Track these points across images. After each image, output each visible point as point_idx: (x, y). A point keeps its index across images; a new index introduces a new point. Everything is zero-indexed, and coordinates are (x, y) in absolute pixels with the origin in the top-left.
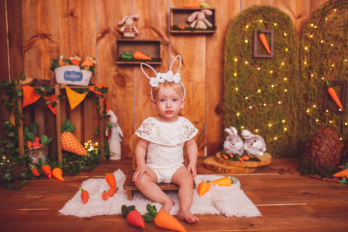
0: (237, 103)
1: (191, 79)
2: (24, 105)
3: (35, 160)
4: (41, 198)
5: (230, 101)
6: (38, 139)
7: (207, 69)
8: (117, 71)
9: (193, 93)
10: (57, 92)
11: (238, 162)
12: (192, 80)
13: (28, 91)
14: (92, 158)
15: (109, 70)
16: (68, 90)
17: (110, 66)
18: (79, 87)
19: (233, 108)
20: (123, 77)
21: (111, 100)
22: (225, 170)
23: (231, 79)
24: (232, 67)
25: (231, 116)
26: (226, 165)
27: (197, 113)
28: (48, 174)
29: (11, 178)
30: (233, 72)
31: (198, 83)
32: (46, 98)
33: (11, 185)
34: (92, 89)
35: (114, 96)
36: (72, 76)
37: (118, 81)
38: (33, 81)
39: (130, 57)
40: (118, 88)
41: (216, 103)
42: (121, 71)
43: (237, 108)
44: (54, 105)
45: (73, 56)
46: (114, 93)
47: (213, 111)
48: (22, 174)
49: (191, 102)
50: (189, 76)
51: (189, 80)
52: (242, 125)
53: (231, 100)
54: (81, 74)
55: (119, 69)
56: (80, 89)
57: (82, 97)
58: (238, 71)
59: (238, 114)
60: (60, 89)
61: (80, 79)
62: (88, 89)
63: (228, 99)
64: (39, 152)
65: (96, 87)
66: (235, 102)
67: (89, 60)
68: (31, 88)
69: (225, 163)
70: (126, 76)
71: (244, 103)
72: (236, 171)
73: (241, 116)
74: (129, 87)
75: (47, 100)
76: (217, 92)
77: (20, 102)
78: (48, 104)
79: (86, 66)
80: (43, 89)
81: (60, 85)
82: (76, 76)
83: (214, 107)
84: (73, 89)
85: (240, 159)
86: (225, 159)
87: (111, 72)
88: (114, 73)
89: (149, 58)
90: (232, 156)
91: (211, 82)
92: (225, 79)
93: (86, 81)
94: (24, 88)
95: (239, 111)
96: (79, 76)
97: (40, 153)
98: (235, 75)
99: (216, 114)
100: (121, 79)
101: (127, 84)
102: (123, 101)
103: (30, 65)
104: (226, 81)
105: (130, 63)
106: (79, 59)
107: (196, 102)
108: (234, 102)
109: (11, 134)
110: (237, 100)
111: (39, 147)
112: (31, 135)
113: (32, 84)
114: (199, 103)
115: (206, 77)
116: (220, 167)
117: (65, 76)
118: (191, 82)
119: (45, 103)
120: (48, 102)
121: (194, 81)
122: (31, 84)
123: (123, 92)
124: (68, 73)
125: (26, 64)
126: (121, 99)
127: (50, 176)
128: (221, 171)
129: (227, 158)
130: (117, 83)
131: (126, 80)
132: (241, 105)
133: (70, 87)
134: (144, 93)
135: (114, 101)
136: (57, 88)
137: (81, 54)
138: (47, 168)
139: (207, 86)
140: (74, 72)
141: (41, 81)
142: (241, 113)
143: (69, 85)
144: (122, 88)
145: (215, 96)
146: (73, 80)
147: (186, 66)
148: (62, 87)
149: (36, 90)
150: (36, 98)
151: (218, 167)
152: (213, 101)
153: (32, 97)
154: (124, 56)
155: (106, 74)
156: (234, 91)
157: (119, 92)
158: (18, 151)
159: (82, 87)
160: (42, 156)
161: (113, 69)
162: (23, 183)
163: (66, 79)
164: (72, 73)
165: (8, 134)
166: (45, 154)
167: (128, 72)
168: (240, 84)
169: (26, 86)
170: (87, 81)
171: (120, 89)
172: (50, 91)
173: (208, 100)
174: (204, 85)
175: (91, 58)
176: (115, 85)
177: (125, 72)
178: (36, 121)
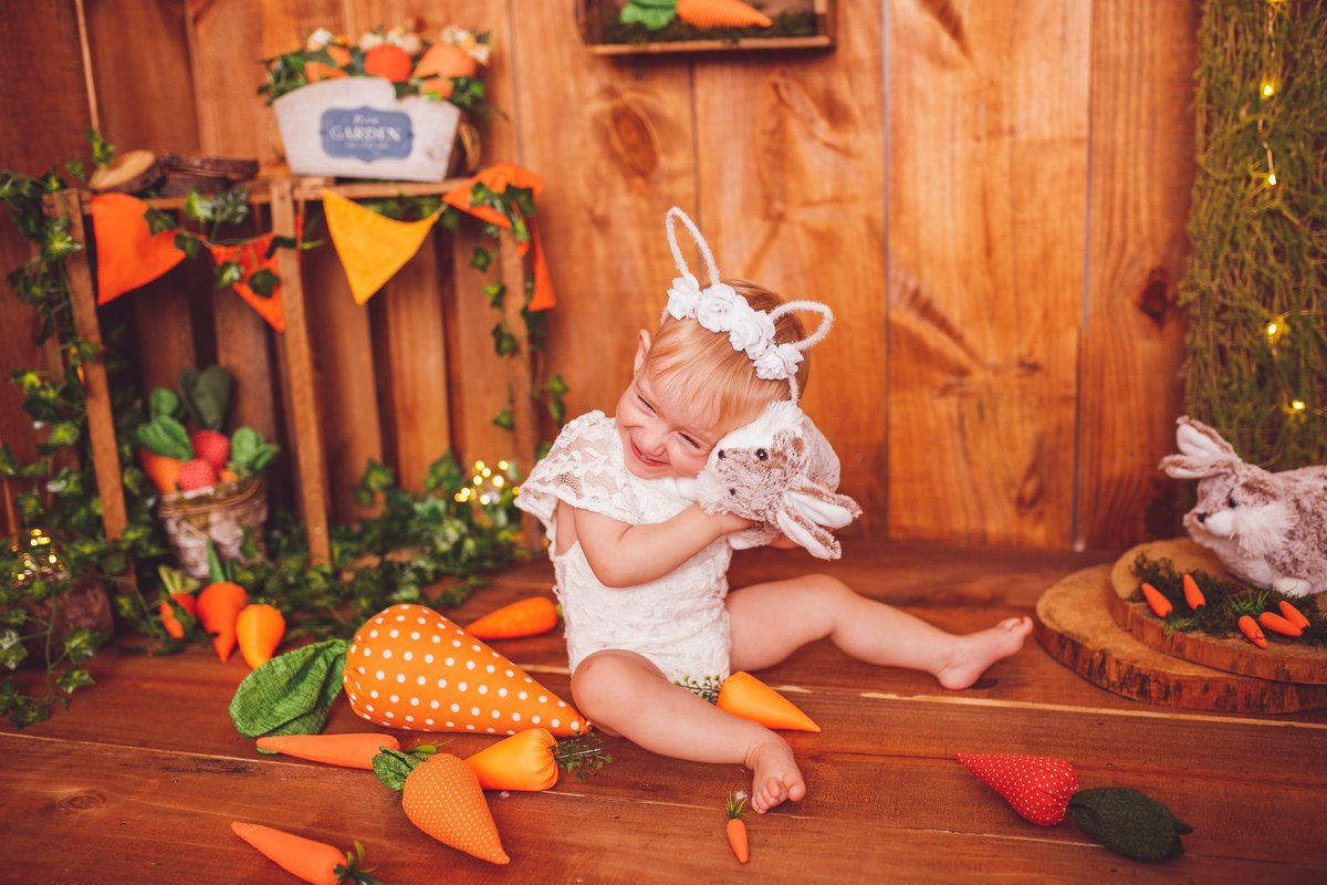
0: (1272, 260)
1: (1005, 124)
2: (109, 291)
3: (192, 544)
4: (72, 801)
5: (1227, 248)
6: (215, 446)
7: (1098, 64)
8: (610, 92)
9: (1016, 204)
10: (284, 222)
11: (1233, 641)
12: (1012, 131)
13: (119, 222)
14: (470, 544)
15: (571, 89)
16: (337, 206)
17: (576, 74)
18: (392, 191)
19: (1244, 294)
20: (639, 125)
21: (588, 246)
22: (1144, 679)
23: (1236, 119)
24: (1247, 42)
25: (1225, 341)
26: (1158, 649)
27: (1037, 315)
28: (216, 635)
29: (21, 657)
30: (1252, 75)
31: (1045, 146)
32: (220, 251)
33: (15, 695)
34: (461, 193)
35: (602, 224)
36: (358, 133)
37: (619, 147)
38: (150, 170)
39: (663, 19)
40: (620, 185)
41: (1149, 261)
42: (630, 95)
43: (1266, 293)
44: (268, 285)
45: (382, 29)
46: (600, 210)
47: (1127, 305)
48: (73, 636)
49: (1002, 252)
50: (995, 108)
51: (995, 132)
52: (1296, 394)
53: (1235, 245)
54: (404, 124)
55: (619, 85)
56: (400, 199)
57: (408, 239)
58: (1290, 65)
59: (1272, 329)
60: (295, 203)
61: (402, 148)
62: (438, 198)
63: (1212, 237)
64: (206, 514)
65: (480, 186)
66: (1260, 253)
67: (456, 45)
68: (137, 207)
69: (1151, 636)
70: (656, 117)
71: (1312, 262)
72: (1213, 695)
73: (1290, 344)
74: (672, 177)
75: (227, 265)
76: (1158, 198)
77: (80, 280)
78: (232, 281)
79: (433, 77)
80: (202, 208)
81: (297, 180)
82: (380, 133)
83: (1136, 278)
84: (361, 201)
85: (1247, 623)
86: (1154, 614)
87: (582, 99)
88: (598, 106)
89: (763, 19)
90: (1195, 597)
91: (1120, 138)
92: (1201, 120)
93: (430, 154)
94: (98, 209)
95: (1282, 310)
96: (394, 134)
97: (215, 517)
98: (1268, 90)
99: (1146, 320)
100: (634, 137)
101: (663, 160)
102: (645, 249)
103: (221, 82)
104: (1208, 130)
105: (656, 47)
106: (410, 44)
107: (1030, 252)
108: (1248, 256)
109: (64, 434)
110: (1269, 247)
111: (208, 490)
112: (168, 431)
113: (145, 187)
114: (1046, 257)
115: (1091, 112)
116: (1118, 662)
117: (324, 132)
118: (1007, 140)
119: (216, 278)
120: (232, 274)
121: (1023, 136)
122: (137, 186)
123: (644, 205)
124: (336, 119)
125: (205, 79)
126: (631, 237)
127: (223, 646)
128: (1124, 683)
129: (1162, 605)
130: (614, 156)
131: (658, 139)
132: (1297, 275)
133: (344, 190)
134: (747, 208)
135: (600, 250)
136: (282, 198)
137: (436, 16)
138: (221, 600)
139: (1100, 158)
140: (366, 111)
141: (202, 167)
142: (1287, 321)
143: (341, 181)
144: (638, 181)
145: (1144, 216)
146: (366, 155)
147: (979, 53)
148: (305, 193)
149: (152, 215)
150: (169, 256)
151: (1104, 654)
152: (1131, 248)
153: (142, 251)
154: (629, 14)
155: (559, 112)
156: (1252, 191)
157: (622, 202)
158: (100, 511)
159: (408, 191)
160: (226, 531)
161: (594, 81)
162: (68, 684)
163: (336, 148)
164: (358, 119)
165: (47, 430)
166: (238, 520)
167: (667, 98)
168: (1299, 147)
169: (112, 197)
170: (437, 154)
171: (630, 188)
172: (239, 220)
173: (1099, 239)
174: (1081, 155)
175: (463, 36)
176: (604, 167)
177: (648, 100)
178: (223, 358)
